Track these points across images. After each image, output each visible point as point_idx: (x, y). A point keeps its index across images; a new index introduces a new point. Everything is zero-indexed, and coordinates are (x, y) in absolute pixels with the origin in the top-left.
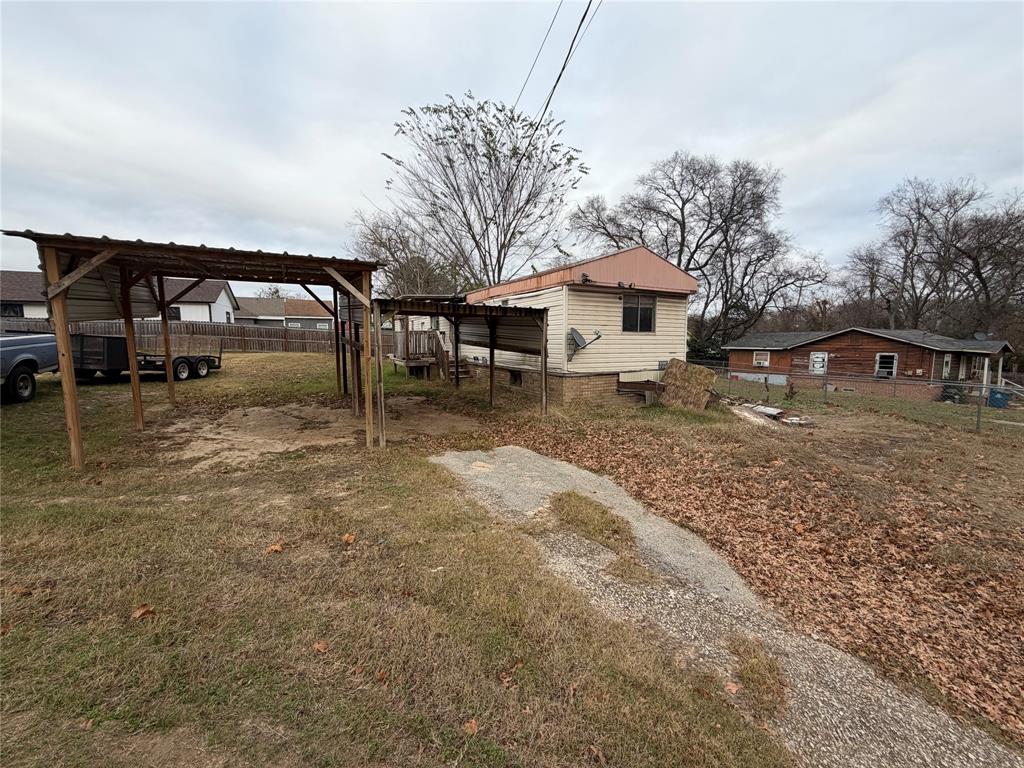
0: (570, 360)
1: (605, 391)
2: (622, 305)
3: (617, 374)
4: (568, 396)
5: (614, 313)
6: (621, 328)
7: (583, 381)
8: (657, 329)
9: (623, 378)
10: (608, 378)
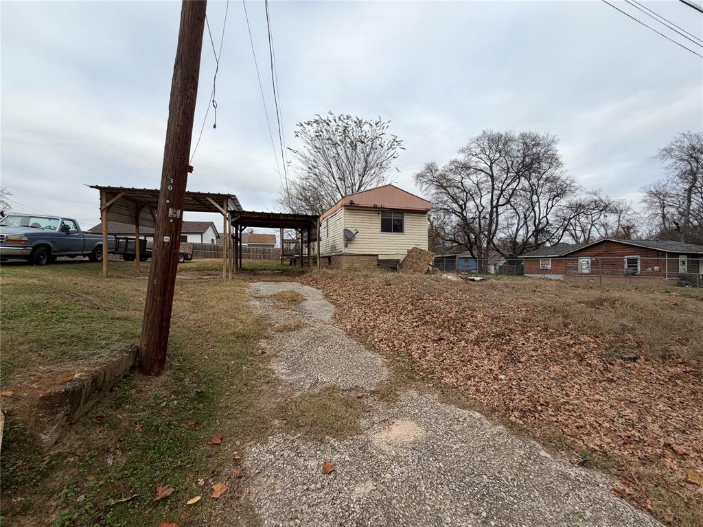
0: (346, 246)
1: (369, 264)
2: (380, 217)
3: (377, 255)
4: (345, 265)
5: (376, 222)
6: (380, 230)
7: (354, 258)
8: (405, 231)
9: (380, 258)
10: (371, 257)
